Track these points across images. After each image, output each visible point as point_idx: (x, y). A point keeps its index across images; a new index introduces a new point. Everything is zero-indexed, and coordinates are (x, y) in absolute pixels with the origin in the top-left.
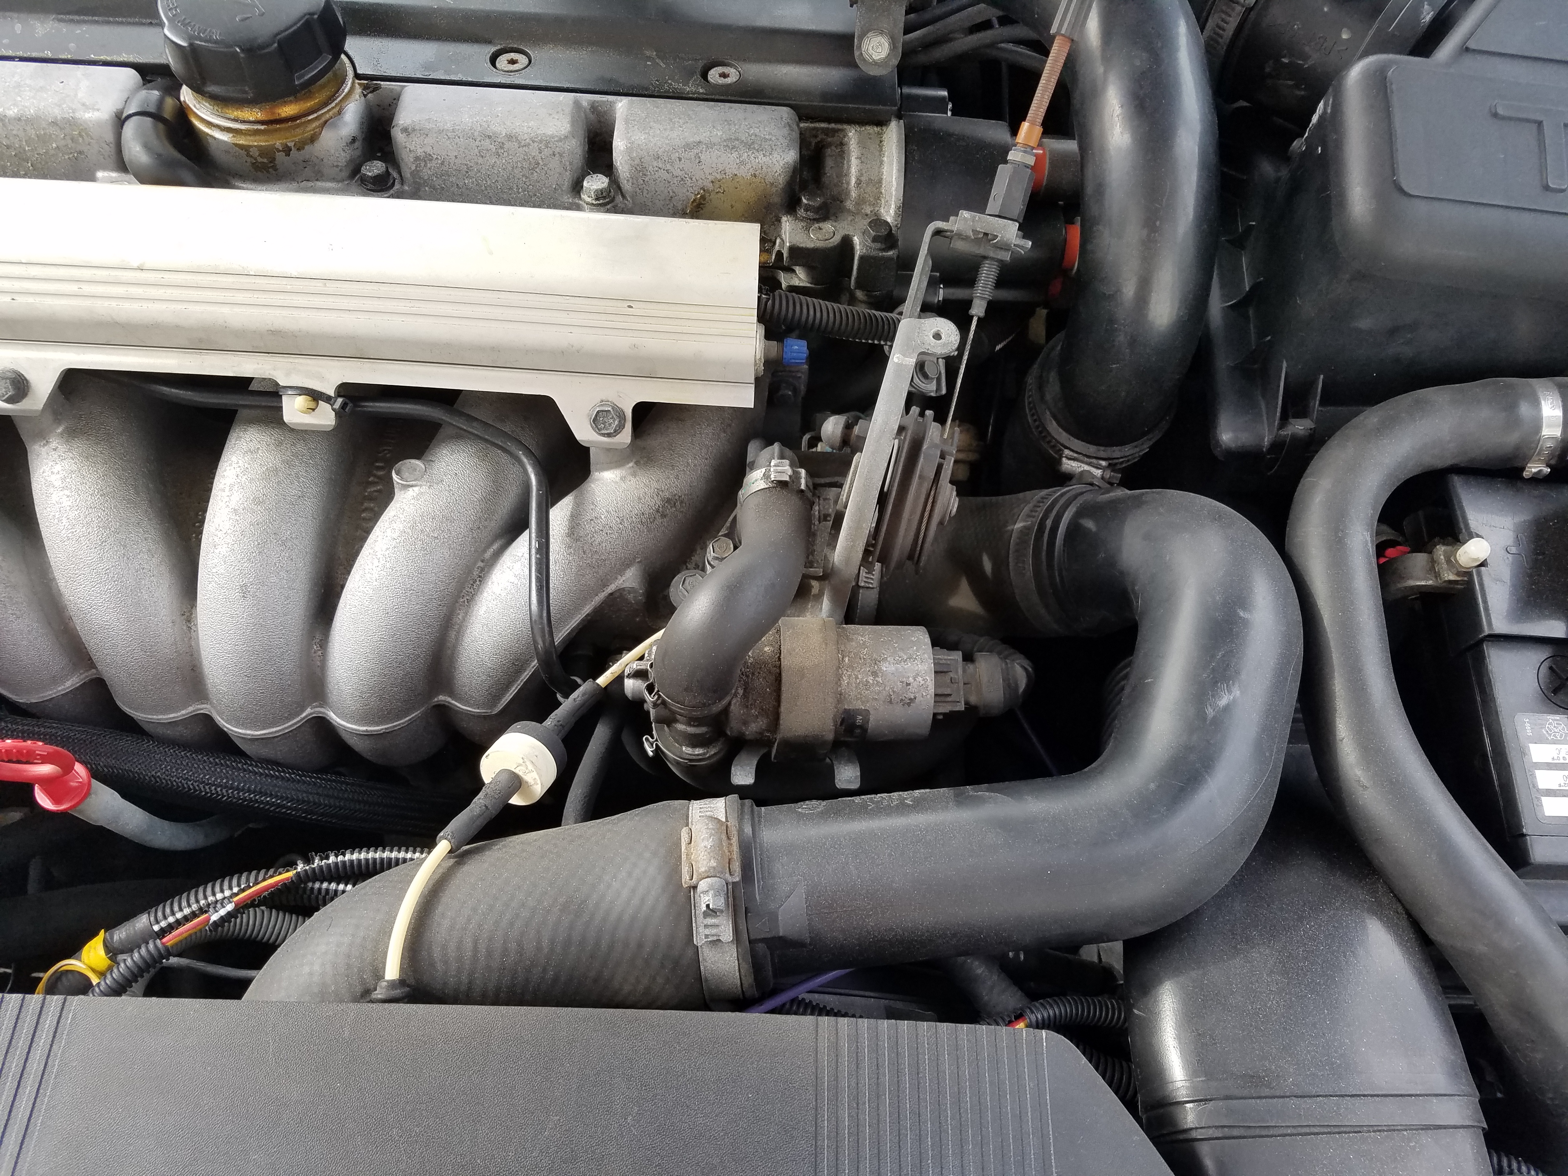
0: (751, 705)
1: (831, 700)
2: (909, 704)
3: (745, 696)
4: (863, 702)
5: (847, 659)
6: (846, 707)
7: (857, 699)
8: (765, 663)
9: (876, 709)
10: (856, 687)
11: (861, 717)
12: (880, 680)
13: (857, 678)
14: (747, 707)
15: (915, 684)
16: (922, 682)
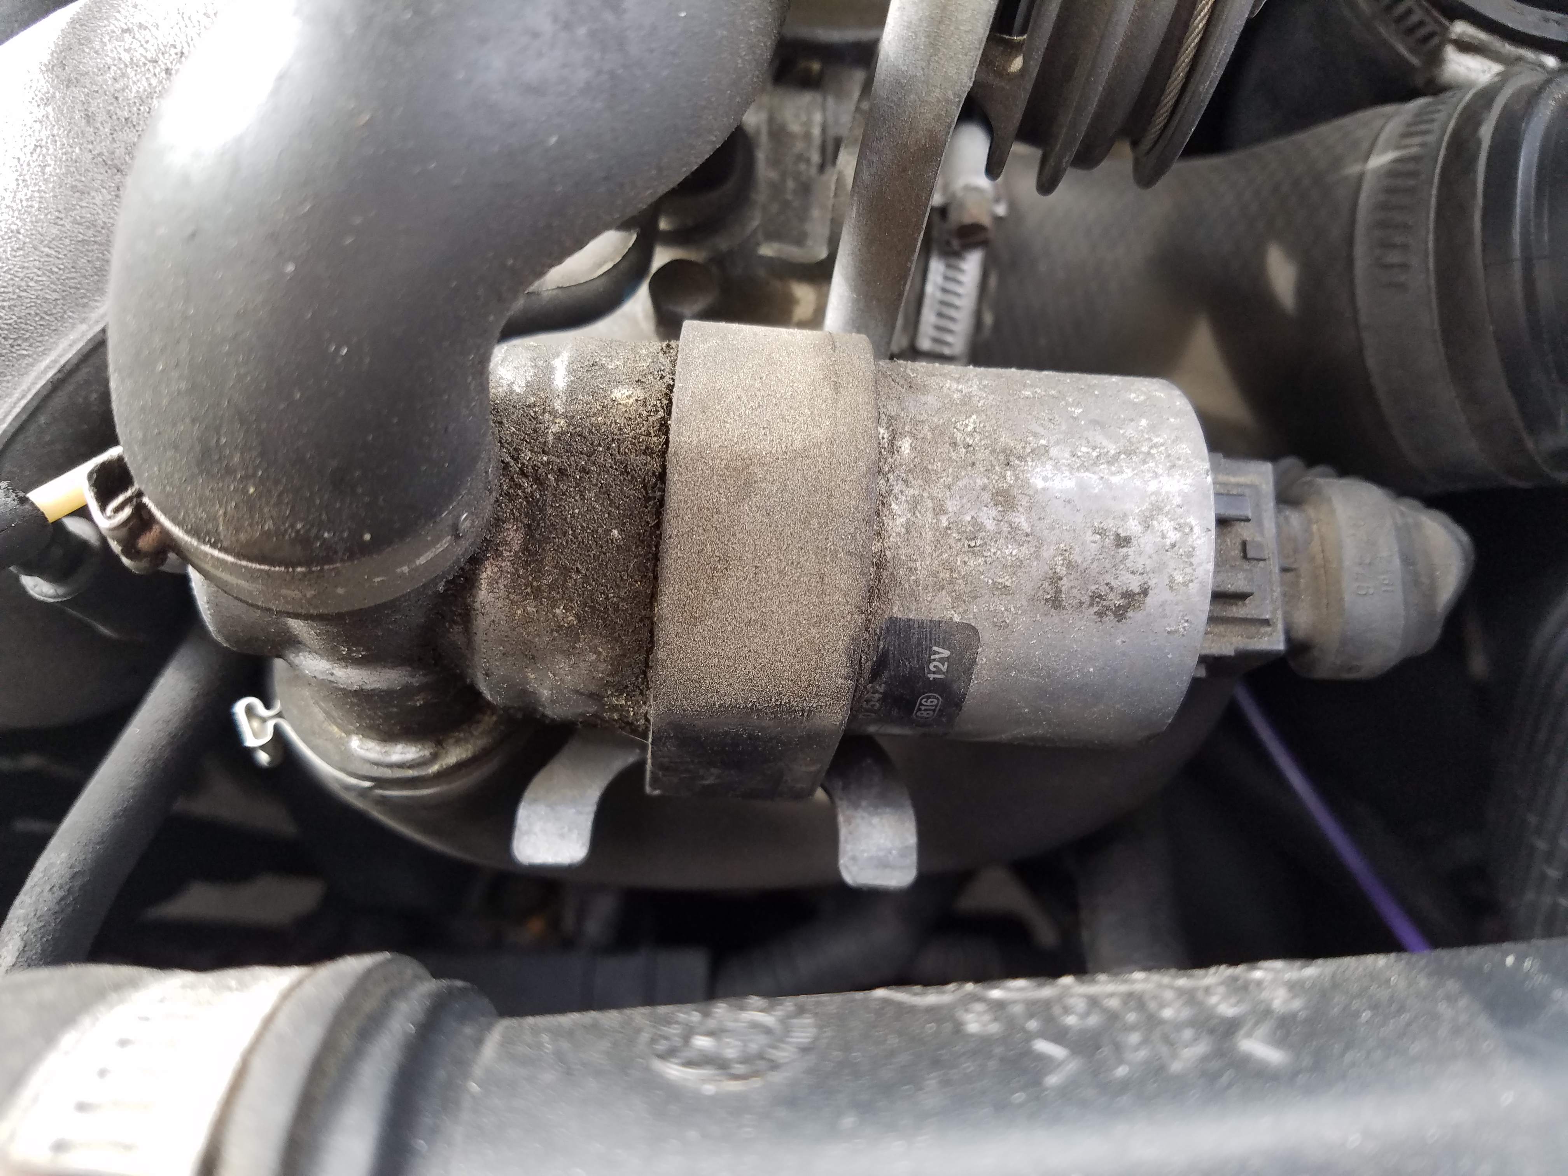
0: (551, 587)
1: (843, 581)
2: (1120, 613)
3: (532, 554)
4: (958, 599)
5: (905, 445)
6: (897, 611)
7: (939, 587)
8: (611, 439)
9: (1003, 626)
10: (937, 543)
11: (946, 653)
12: (1021, 520)
13: (939, 509)
14: (537, 593)
15: (1146, 543)
16: (1173, 536)
